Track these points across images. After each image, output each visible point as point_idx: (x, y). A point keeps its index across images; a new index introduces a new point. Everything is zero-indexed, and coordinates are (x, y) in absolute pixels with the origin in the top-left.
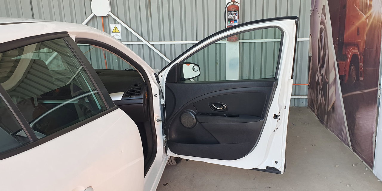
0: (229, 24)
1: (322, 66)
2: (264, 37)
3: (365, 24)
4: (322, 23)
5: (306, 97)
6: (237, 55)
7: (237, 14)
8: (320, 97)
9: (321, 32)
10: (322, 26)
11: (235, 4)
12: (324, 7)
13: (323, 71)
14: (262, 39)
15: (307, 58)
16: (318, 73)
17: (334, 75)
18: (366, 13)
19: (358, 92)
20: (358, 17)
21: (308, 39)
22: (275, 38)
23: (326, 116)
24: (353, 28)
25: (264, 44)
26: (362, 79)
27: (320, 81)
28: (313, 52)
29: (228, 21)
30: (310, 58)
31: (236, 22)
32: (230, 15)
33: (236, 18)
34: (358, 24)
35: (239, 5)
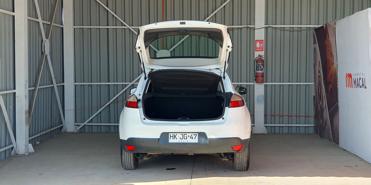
0: (257, 71)
1: (320, 100)
2: (281, 81)
3: (333, 71)
4: (319, 72)
5: (313, 125)
6: (263, 93)
7: (263, 65)
8: (320, 121)
9: (319, 78)
10: (319, 74)
11: (262, 58)
12: (319, 61)
13: (321, 103)
14: (280, 82)
15: (313, 97)
16: (319, 105)
17: (325, 102)
18: (333, 67)
19: (333, 108)
20: (330, 68)
21: (313, 83)
22: (289, 82)
23: (323, 131)
24: (330, 74)
25: (281, 86)
26: (334, 100)
27: (320, 109)
28: (316, 92)
29: (257, 69)
30: (314, 97)
31: (262, 70)
32: (258, 65)
33: (262, 68)
34: (331, 72)
35: (264, 59)
